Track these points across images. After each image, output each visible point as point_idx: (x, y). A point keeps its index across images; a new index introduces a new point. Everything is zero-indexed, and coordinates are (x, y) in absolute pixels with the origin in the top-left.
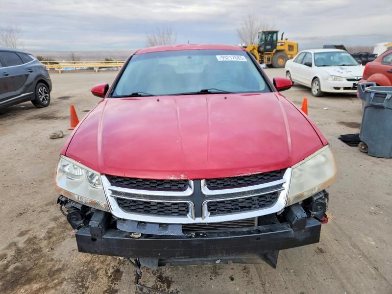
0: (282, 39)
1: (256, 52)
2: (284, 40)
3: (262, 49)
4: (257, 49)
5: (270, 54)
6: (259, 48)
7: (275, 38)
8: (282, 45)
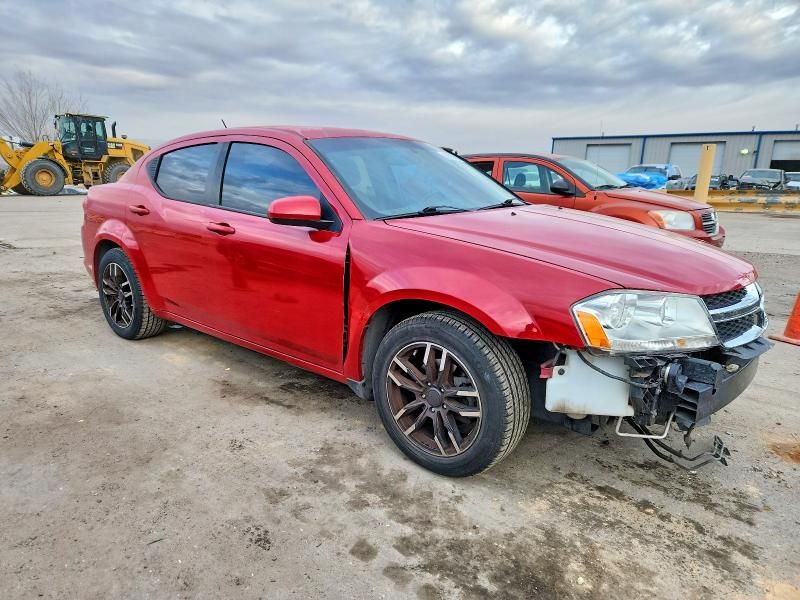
0: (114, 135)
1: (59, 157)
2: (119, 138)
3: (74, 152)
4: (61, 152)
5: (96, 164)
6: (64, 148)
7: (99, 132)
8: (117, 148)
